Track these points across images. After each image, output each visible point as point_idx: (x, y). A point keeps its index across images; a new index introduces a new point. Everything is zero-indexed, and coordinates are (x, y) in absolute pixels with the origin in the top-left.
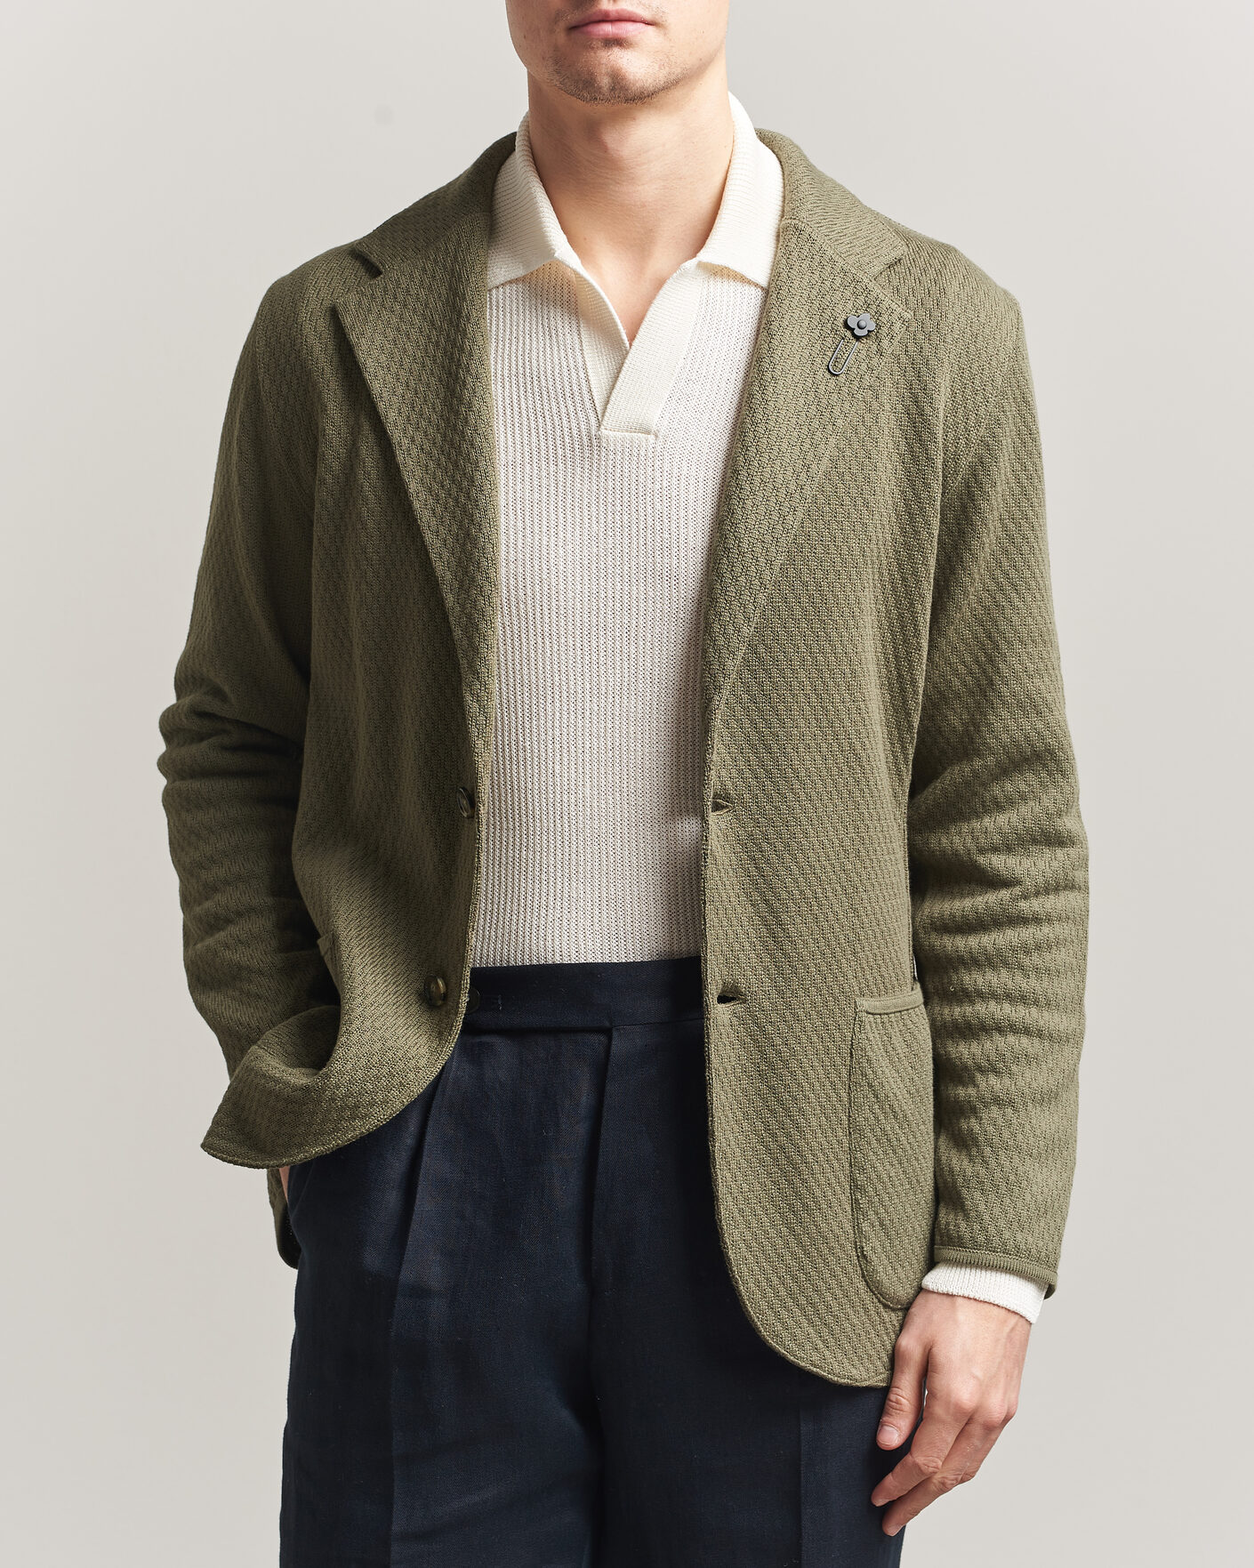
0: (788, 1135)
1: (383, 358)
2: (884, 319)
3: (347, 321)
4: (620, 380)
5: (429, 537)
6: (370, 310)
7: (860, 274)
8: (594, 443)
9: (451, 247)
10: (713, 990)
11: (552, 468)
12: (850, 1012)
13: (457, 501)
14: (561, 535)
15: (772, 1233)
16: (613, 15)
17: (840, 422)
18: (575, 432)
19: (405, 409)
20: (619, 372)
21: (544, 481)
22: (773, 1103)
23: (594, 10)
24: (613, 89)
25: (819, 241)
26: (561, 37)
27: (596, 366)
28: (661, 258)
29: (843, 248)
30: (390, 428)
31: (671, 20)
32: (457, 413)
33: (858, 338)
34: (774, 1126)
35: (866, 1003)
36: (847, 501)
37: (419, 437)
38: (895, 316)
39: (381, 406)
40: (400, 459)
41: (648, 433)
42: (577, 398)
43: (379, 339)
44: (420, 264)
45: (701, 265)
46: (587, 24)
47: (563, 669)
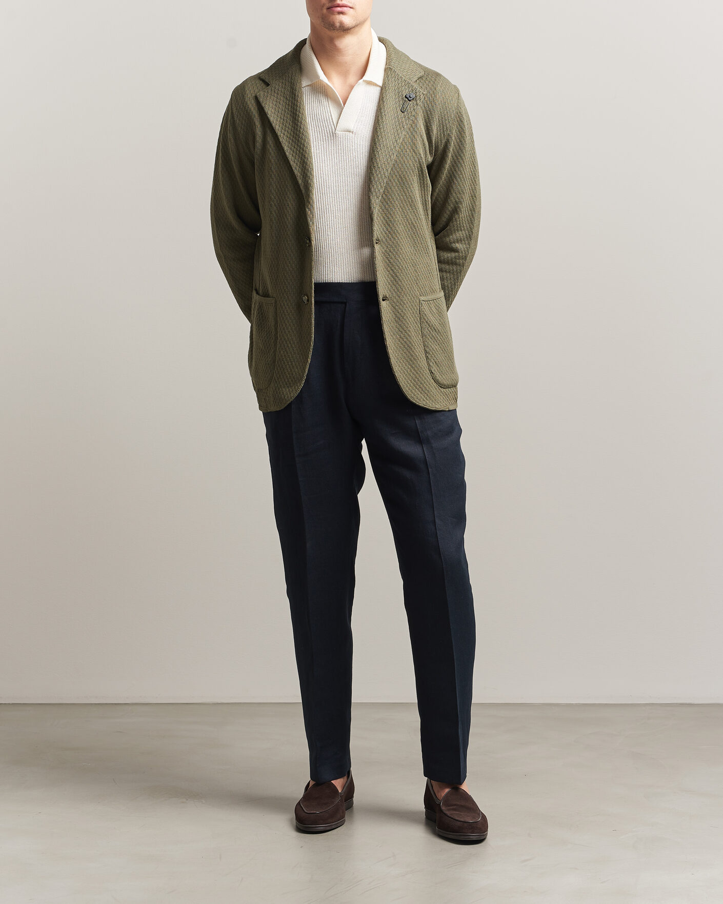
0: (407, 338)
1: (273, 110)
2: (418, 94)
3: (261, 100)
4: (341, 116)
5: (292, 163)
6: (267, 96)
7: (410, 81)
8: (334, 135)
9: (290, 76)
10: (381, 297)
11: (322, 143)
12: (418, 301)
13: (299, 151)
14: (326, 163)
15: (406, 368)
16: (341, 5)
17: (405, 127)
18: (328, 131)
19: (281, 125)
20: (341, 114)
21: (320, 147)
22: (401, 329)
23: (335, 3)
24: (340, 27)
25: (397, 72)
26: (325, 11)
27: (334, 112)
28: (352, 79)
29: (404, 73)
30: (277, 131)
31: (357, 7)
32: (297, 125)
33: (410, 101)
34: (402, 336)
35: (422, 298)
36: (408, 150)
37: (286, 133)
38: (421, 93)
39: (274, 125)
40: (281, 140)
41: (350, 132)
42: (328, 121)
43: (271, 105)
44: (281, 81)
45: (364, 81)
46: (332, 7)
47: (329, 203)
